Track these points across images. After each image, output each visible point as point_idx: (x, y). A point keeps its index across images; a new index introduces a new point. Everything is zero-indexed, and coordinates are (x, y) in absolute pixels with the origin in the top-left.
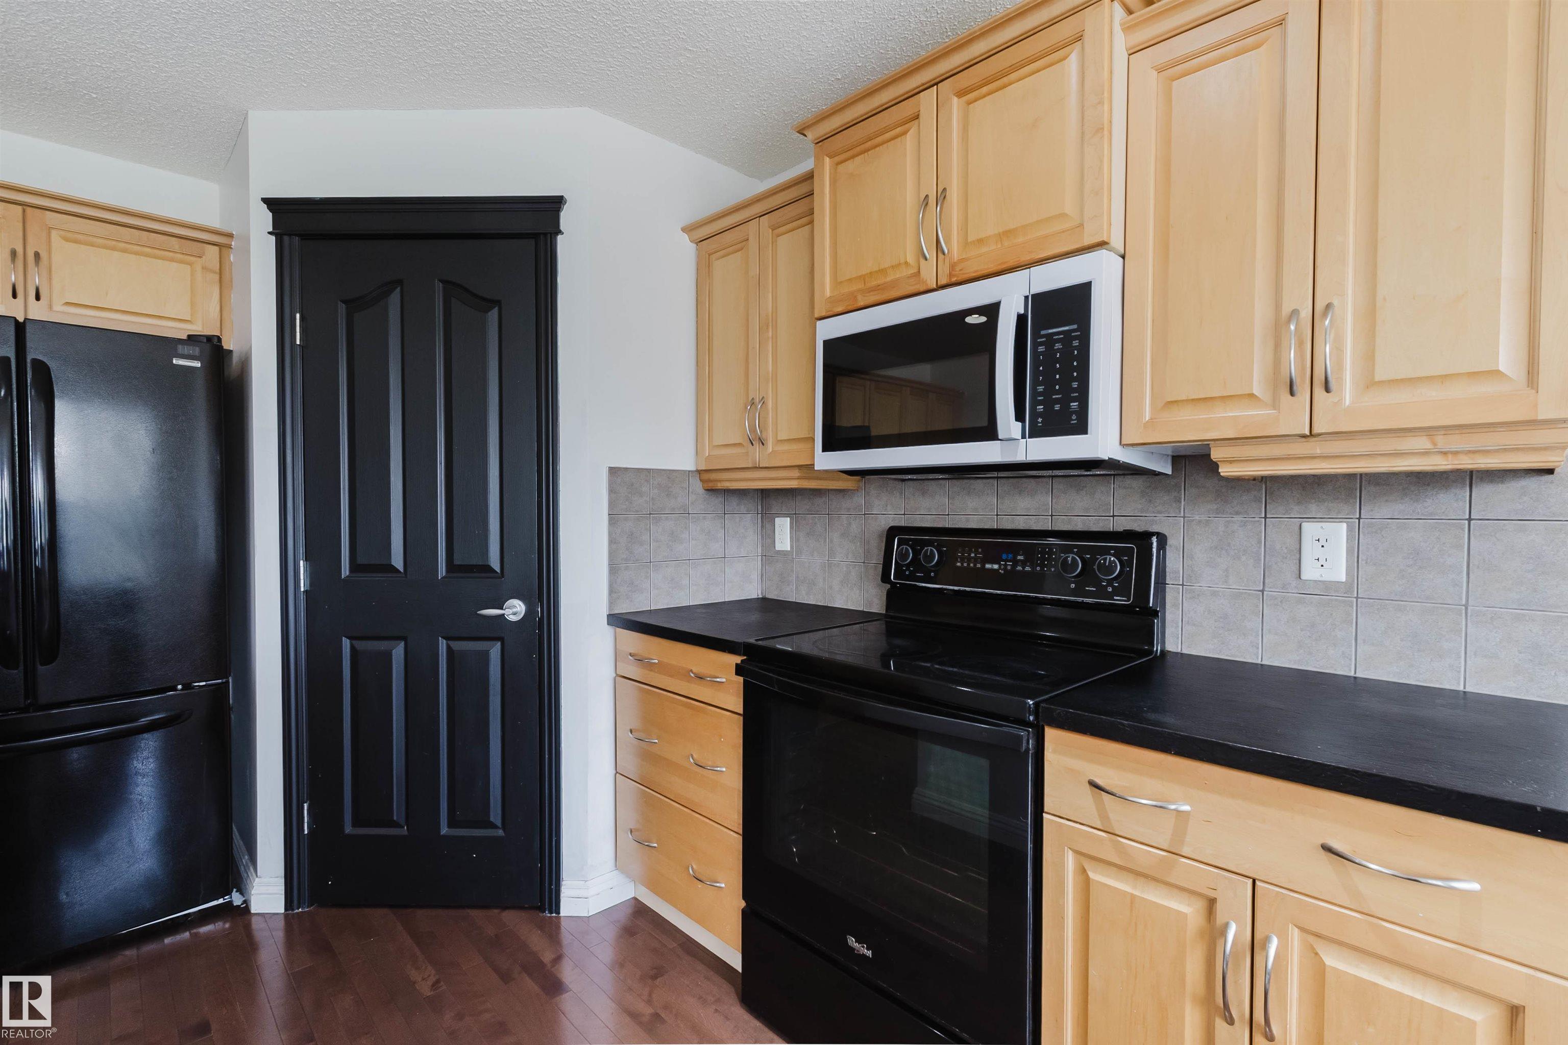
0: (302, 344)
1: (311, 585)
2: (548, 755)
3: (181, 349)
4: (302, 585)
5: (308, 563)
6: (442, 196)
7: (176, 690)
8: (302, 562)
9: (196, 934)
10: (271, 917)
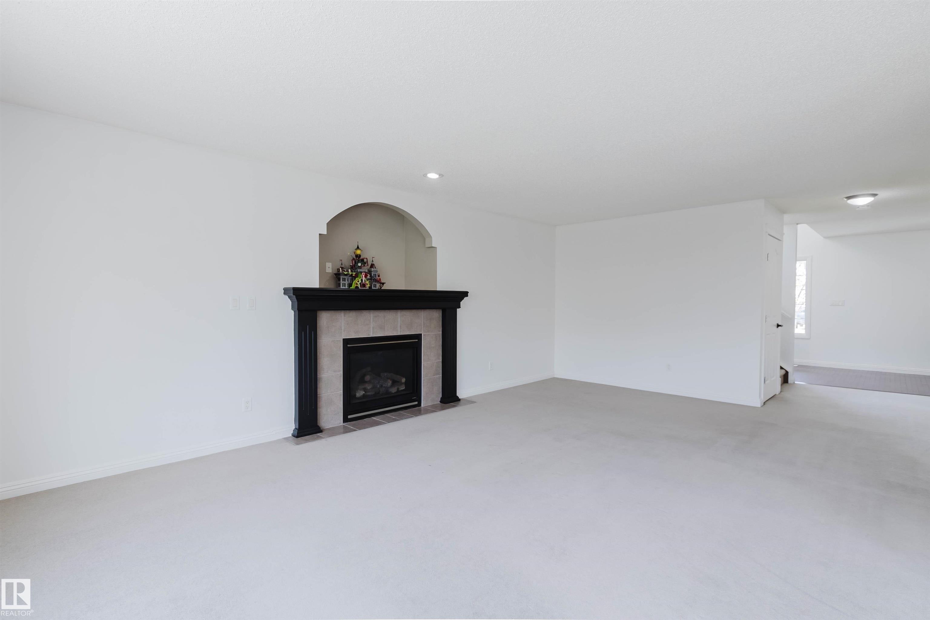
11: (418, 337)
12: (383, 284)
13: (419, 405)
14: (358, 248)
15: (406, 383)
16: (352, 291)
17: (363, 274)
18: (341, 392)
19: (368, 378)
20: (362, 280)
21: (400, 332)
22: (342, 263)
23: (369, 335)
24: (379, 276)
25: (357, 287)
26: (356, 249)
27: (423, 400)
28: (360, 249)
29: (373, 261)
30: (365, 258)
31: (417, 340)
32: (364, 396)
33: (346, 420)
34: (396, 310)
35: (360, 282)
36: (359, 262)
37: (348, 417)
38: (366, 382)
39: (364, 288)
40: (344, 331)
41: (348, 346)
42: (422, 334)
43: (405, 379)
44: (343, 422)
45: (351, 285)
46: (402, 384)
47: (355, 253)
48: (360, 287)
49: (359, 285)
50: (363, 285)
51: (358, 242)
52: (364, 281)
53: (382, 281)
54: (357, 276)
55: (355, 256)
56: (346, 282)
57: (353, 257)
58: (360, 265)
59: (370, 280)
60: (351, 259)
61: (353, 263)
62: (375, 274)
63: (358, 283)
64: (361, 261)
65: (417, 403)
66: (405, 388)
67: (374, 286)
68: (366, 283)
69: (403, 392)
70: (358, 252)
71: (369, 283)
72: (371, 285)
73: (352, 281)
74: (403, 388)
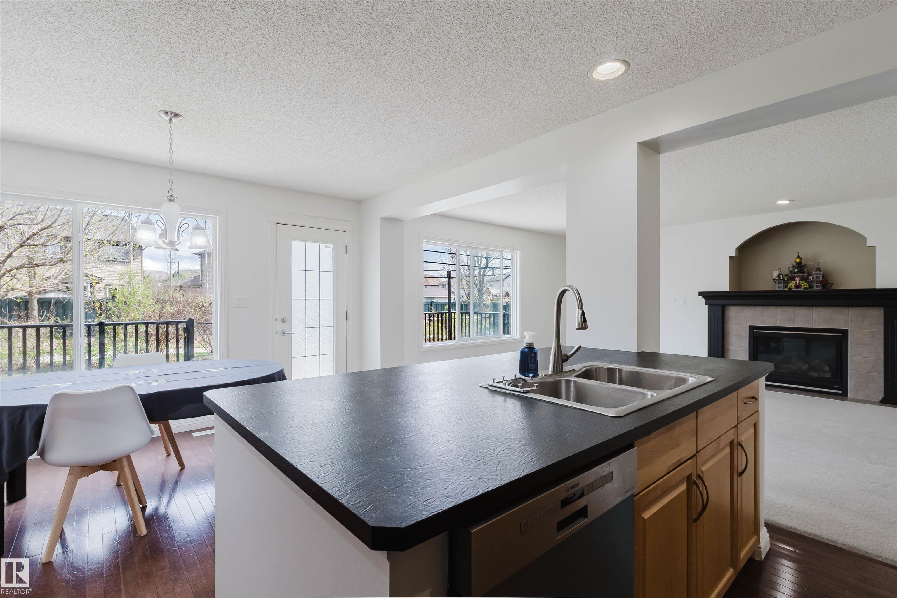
11: (845, 332)
12: (833, 284)
13: (846, 395)
14: (799, 257)
15: (831, 371)
16: (786, 292)
20: (796, 283)
21: (815, 325)
22: (781, 271)
23: (775, 325)
24: (824, 277)
25: (790, 288)
26: (796, 258)
27: (850, 391)
30: (804, 264)
31: (842, 335)
34: (810, 307)
36: (796, 268)
39: (800, 289)
40: (750, 320)
41: (755, 331)
42: (848, 330)
43: (828, 368)
45: (786, 287)
46: (825, 372)
47: (795, 261)
48: (793, 288)
49: (793, 287)
50: (797, 287)
51: (798, 252)
52: (798, 283)
53: (829, 282)
54: (793, 279)
55: (795, 264)
56: (782, 285)
57: (793, 265)
58: (796, 270)
59: (810, 283)
60: (792, 266)
61: (791, 269)
62: (820, 277)
63: (793, 285)
64: (800, 266)
65: (840, 392)
66: (830, 376)
67: (817, 286)
68: (801, 285)
69: (826, 378)
70: (798, 260)
71: (807, 285)
72: (811, 287)
73: (788, 283)
74: (828, 375)
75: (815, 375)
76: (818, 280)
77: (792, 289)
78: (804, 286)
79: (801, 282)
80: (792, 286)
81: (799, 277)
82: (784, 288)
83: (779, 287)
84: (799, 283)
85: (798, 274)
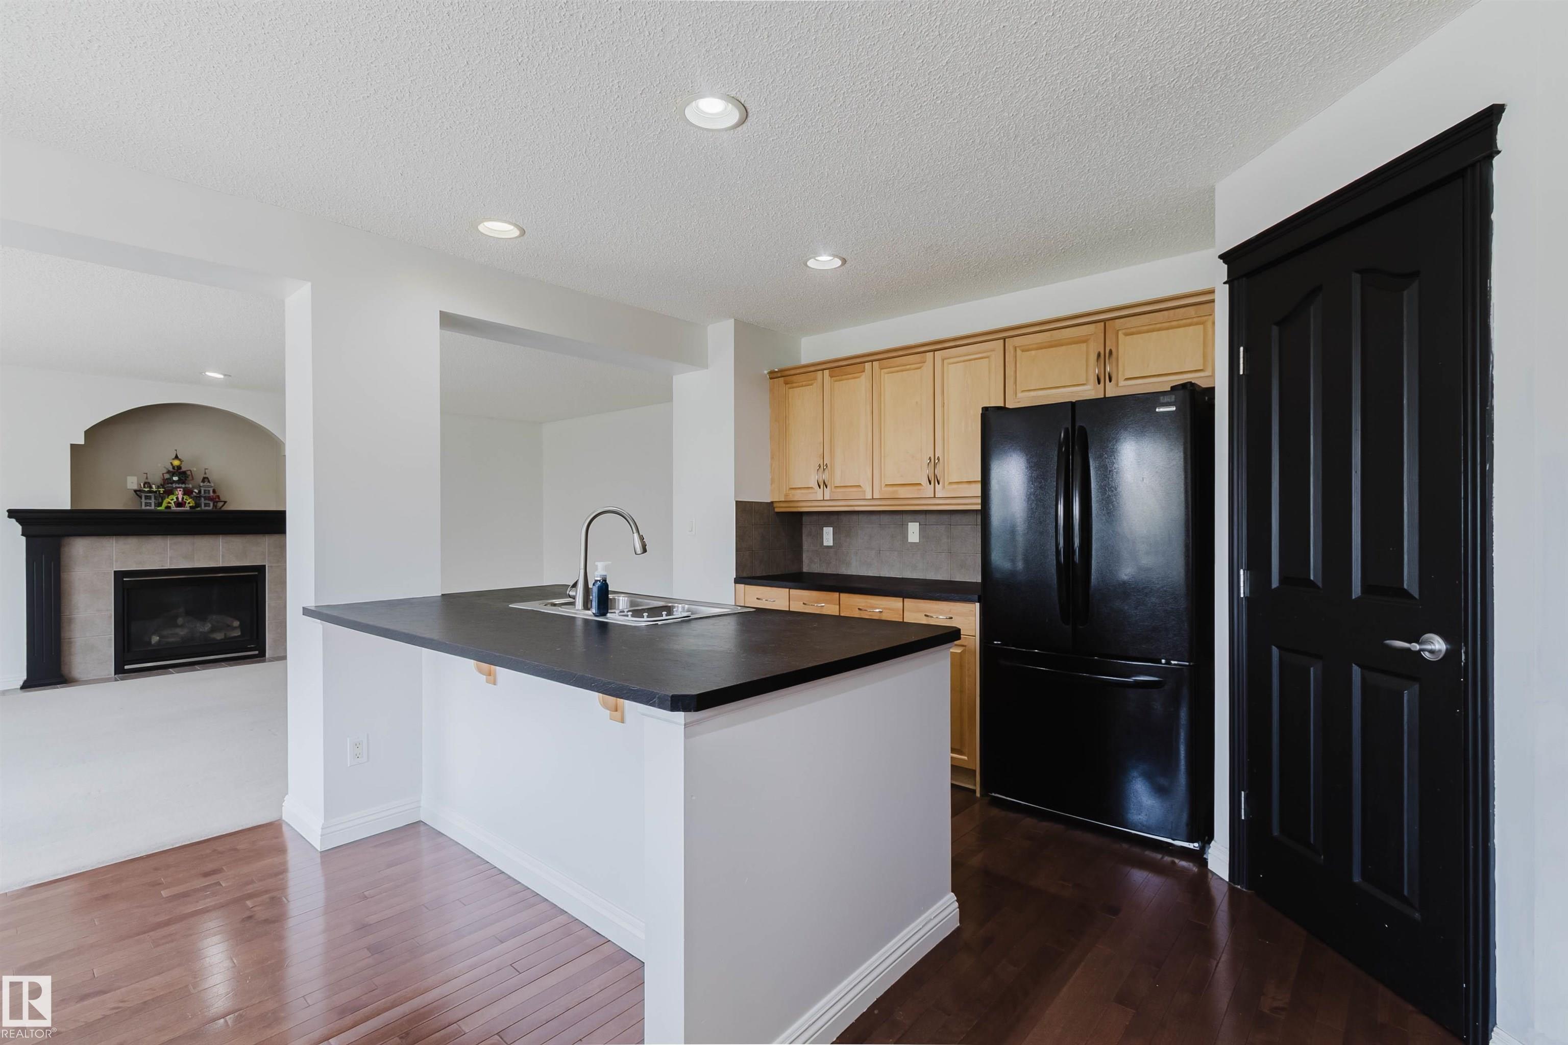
0: (1245, 373)
1: (1251, 592)
2: (1473, 845)
3: (1163, 399)
4: (1242, 591)
5: (1248, 572)
6: (1367, 173)
7: (1161, 663)
8: (1242, 572)
9: (1173, 863)
10: (1217, 879)
11: (261, 569)
12: (225, 502)
13: (264, 655)
14: (177, 457)
15: (241, 627)
16: (161, 512)
17: (180, 491)
18: (111, 637)
19: (180, 621)
20: (177, 498)
21: (222, 562)
22: (147, 477)
23: (162, 566)
24: (214, 491)
25: (168, 507)
26: (173, 459)
27: (269, 649)
28: (180, 460)
29: (205, 473)
30: (188, 471)
31: (257, 573)
32: (159, 641)
33: (117, 672)
34: (215, 536)
35: (175, 500)
36: (175, 475)
37: (124, 667)
38: (177, 626)
39: (183, 508)
40: (116, 561)
41: (125, 579)
42: (265, 566)
43: (238, 623)
44: (115, 674)
45: (160, 504)
46: (235, 628)
47: (172, 464)
48: (174, 508)
49: (173, 504)
50: (178, 504)
51: (176, 450)
52: (180, 500)
53: (222, 499)
54: (169, 492)
55: (171, 469)
56: (153, 501)
57: (167, 469)
58: (175, 478)
59: (197, 498)
60: (165, 471)
61: (167, 476)
62: (209, 490)
63: (172, 502)
64: (180, 474)
65: (257, 652)
66: (239, 634)
67: (206, 505)
68: (186, 502)
69: (235, 637)
70: (176, 463)
71: (193, 502)
72: (198, 505)
73: (163, 499)
74: (237, 633)
75: (219, 636)
76: (207, 495)
77: (172, 509)
78: (189, 503)
79: (185, 497)
80: (169, 503)
81: (182, 489)
82: (155, 506)
83: (146, 505)
84: (183, 498)
85: (179, 484)
